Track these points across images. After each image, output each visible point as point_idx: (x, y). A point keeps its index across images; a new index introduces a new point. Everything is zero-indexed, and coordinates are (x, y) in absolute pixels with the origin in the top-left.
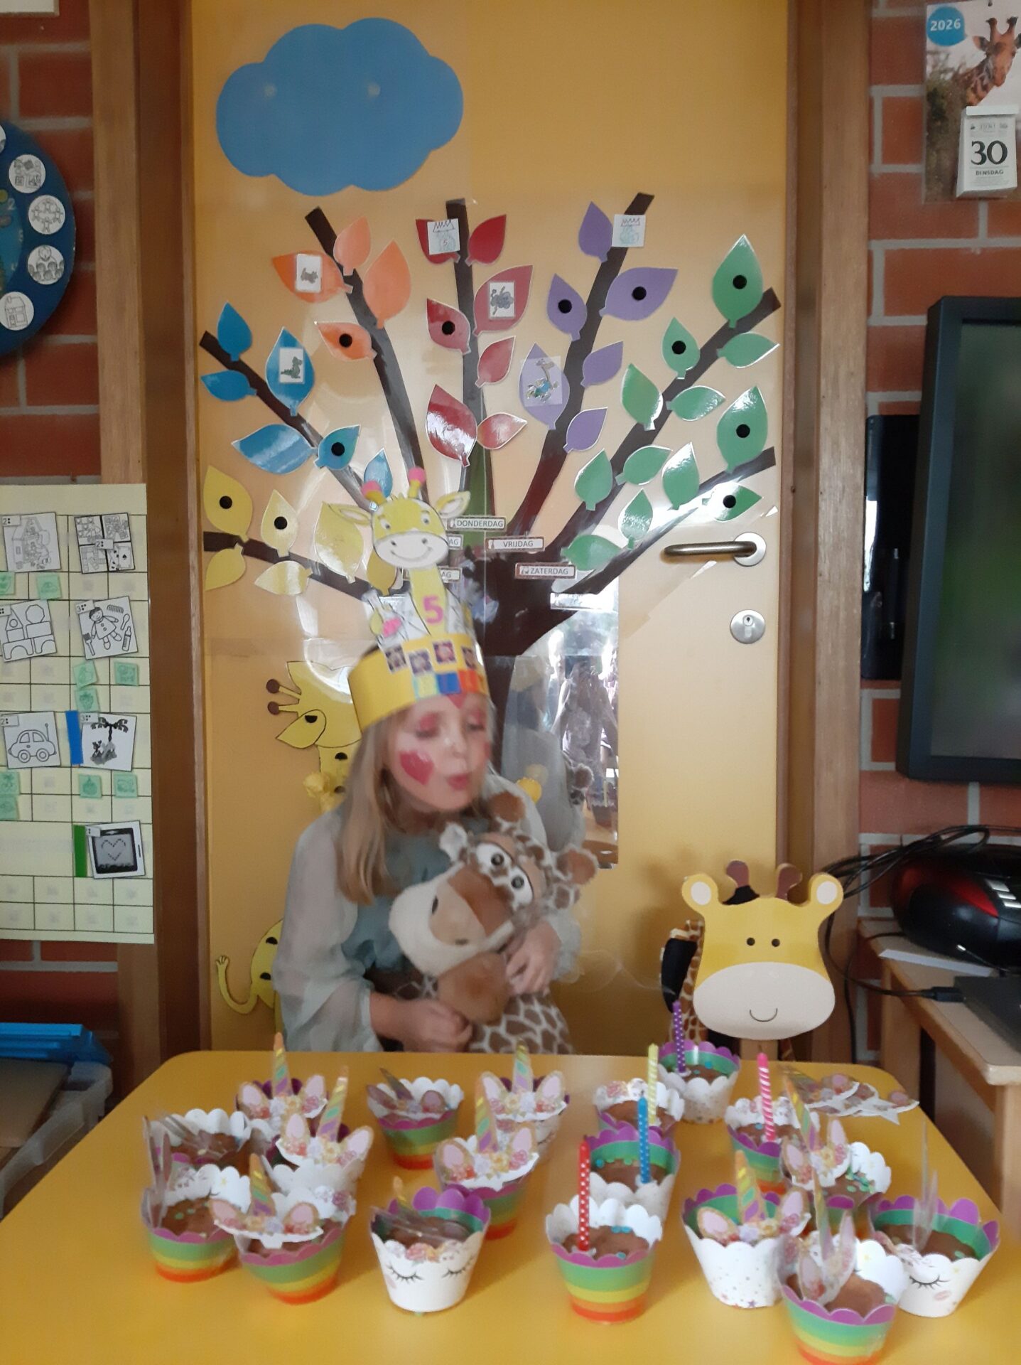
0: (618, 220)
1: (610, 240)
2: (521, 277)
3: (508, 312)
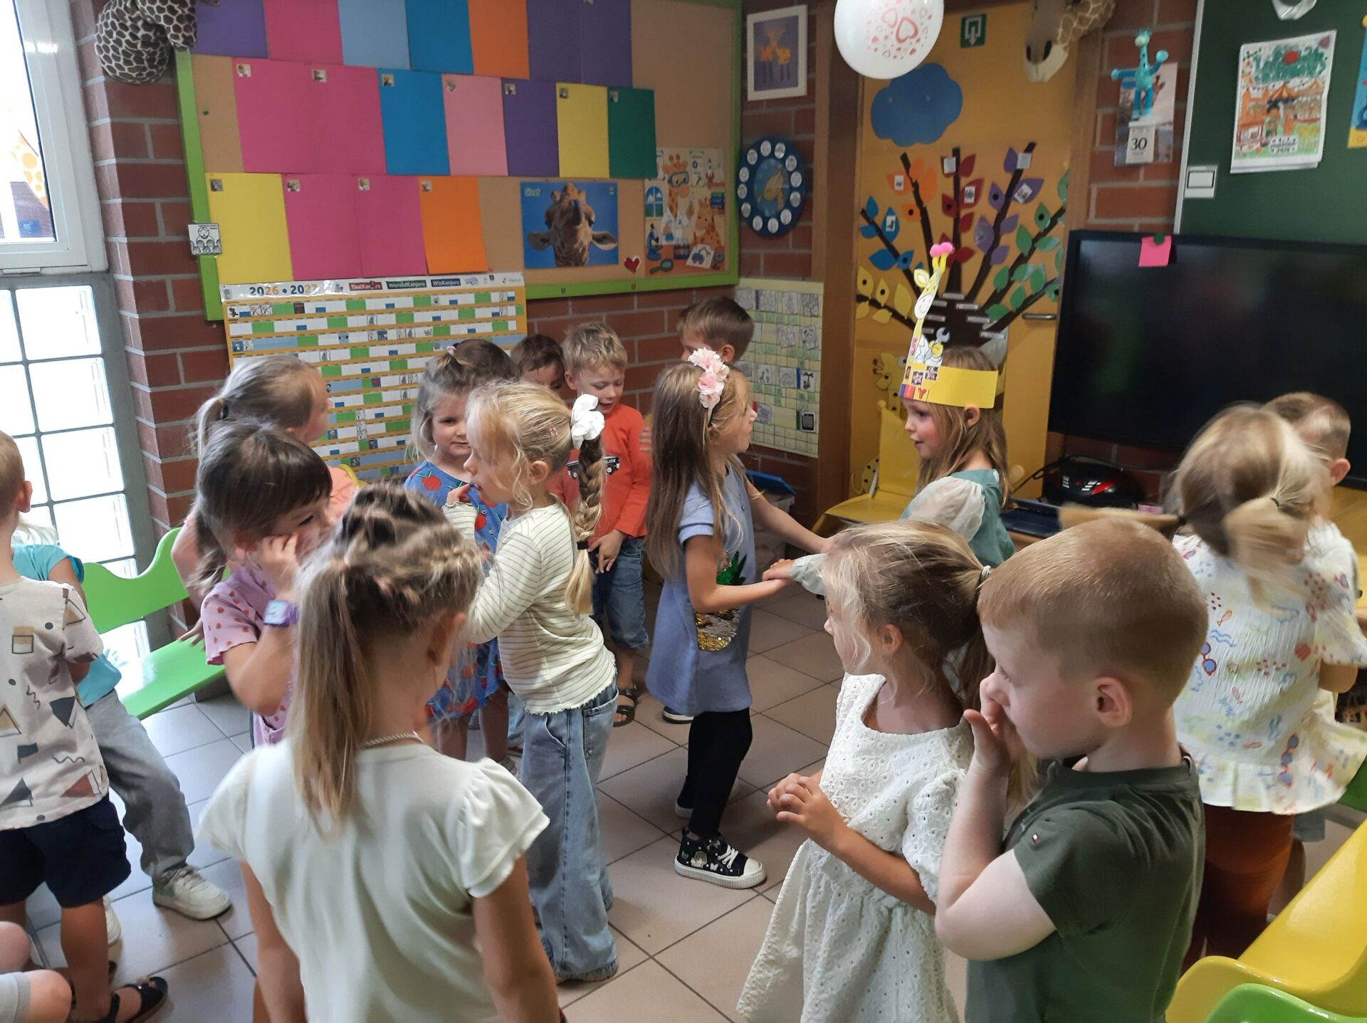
0: (1021, 156)
1: (1016, 165)
2: (978, 183)
3: (971, 200)
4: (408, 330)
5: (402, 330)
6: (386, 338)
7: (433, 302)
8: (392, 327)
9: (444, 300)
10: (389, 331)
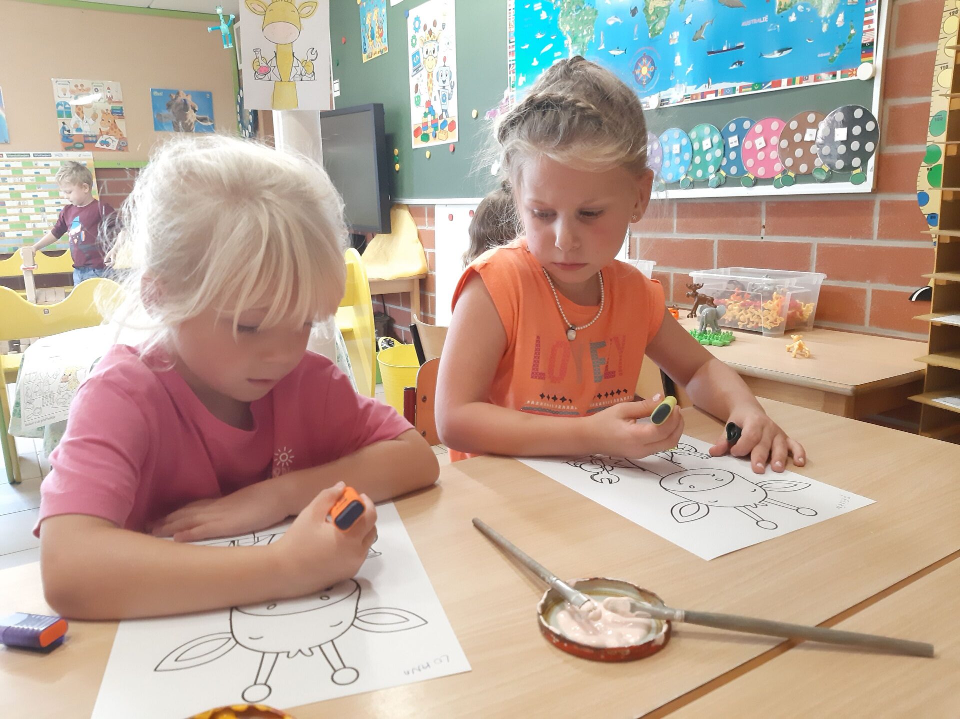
4: (20, 178)
5: (16, 178)
6: (7, 182)
7: (34, 165)
8: (9, 176)
9: (41, 164)
10: (8, 178)
